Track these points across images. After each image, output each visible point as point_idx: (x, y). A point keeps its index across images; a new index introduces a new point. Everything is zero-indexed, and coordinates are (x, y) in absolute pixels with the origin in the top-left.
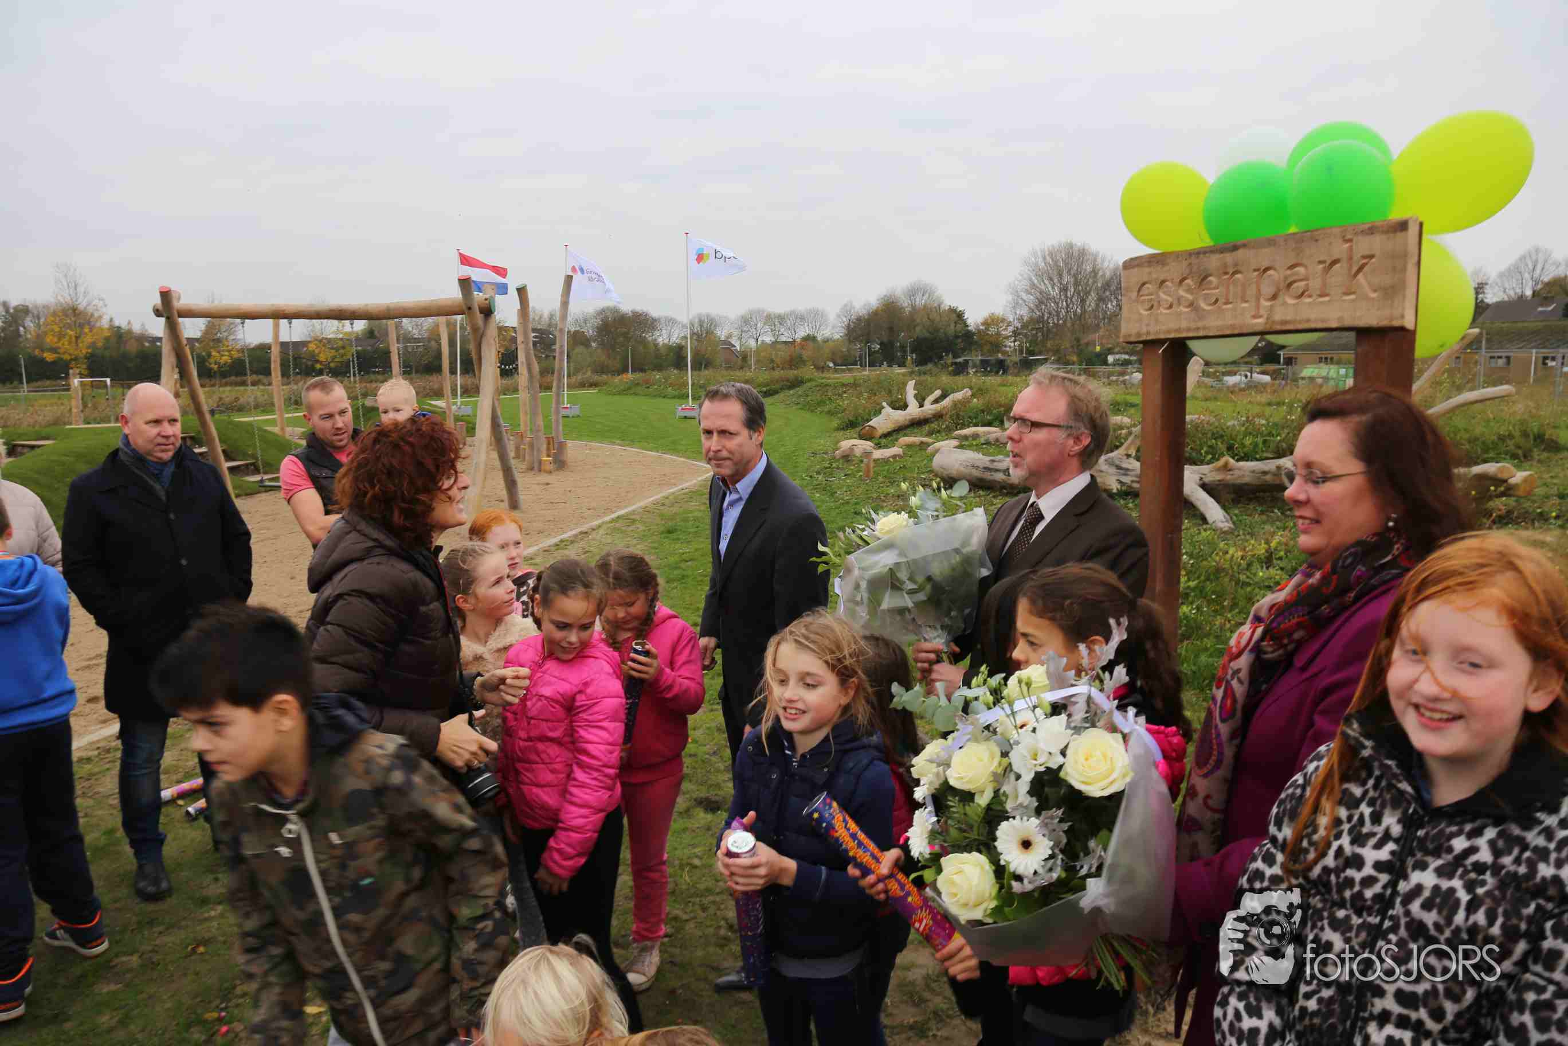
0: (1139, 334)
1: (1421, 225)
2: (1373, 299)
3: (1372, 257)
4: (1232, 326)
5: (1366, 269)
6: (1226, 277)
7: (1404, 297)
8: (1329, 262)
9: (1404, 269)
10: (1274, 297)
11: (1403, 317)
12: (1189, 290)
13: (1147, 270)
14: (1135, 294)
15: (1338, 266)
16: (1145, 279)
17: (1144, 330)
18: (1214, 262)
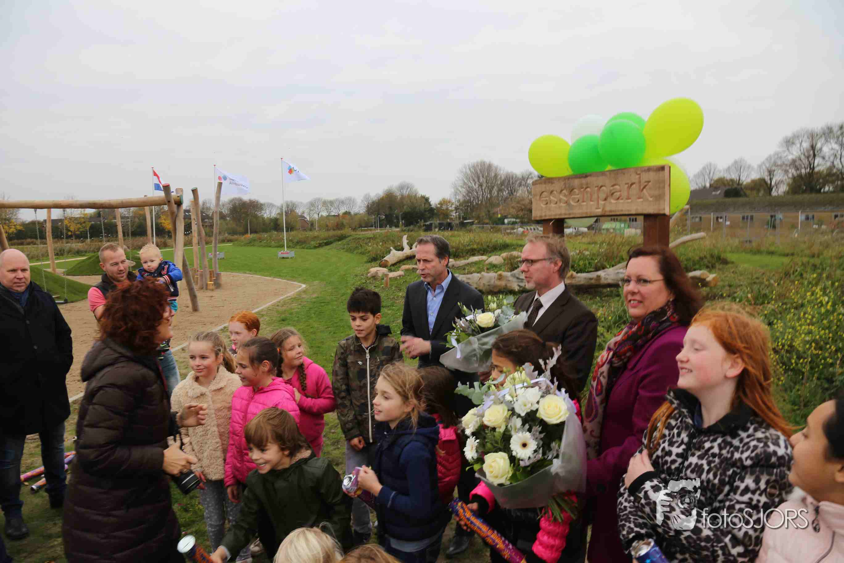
0: (541, 216)
1: (670, 167)
2: (650, 201)
3: (649, 182)
4: (586, 213)
5: (647, 187)
6: (582, 190)
7: (665, 201)
8: (630, 183)
9: (664, 187)
10: (605, 199)
11: (664, 209)
12: (565, 196)
13: (544, 186)
14: (538, 197)
15: (634, 185)
16: (543, 190)
17: (544, 214)
18: (577, 182)
